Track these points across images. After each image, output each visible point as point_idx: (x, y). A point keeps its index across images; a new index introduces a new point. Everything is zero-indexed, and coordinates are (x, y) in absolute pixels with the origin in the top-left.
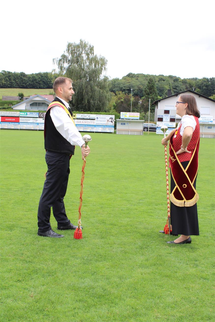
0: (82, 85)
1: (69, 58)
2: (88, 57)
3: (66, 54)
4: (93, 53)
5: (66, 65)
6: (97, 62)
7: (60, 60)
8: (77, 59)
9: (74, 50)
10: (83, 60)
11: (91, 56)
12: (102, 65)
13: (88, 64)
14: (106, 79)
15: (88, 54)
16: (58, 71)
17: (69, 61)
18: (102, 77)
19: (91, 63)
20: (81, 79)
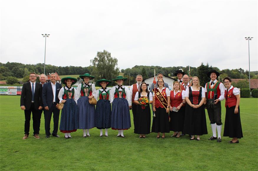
0: (105, 72)
1: (98, 59)
2: (108, 58)
3: (97, 57)
4: (110, 57)
5: (97, 63)
6: (112, 61)
7: (94, 60)
8: (102, 60)
9: (101, 55)
10: (105, 60)
11: (109, 58)
12: (115, 62)
13: (108, 62)
14: (117, 69)
15: (107, 57)
16: (92, 65)
17: (98, 61)
18: (115, 68)
19: (109, 62)
20: (104, 69)
